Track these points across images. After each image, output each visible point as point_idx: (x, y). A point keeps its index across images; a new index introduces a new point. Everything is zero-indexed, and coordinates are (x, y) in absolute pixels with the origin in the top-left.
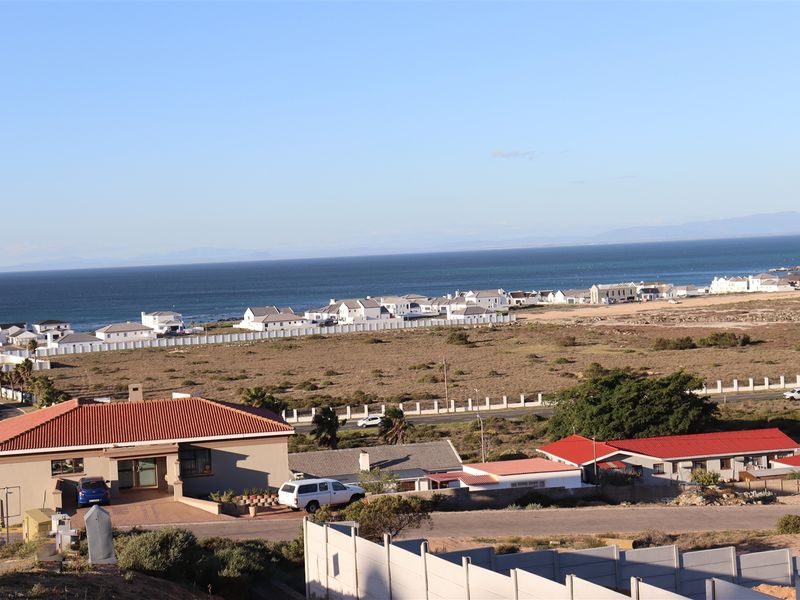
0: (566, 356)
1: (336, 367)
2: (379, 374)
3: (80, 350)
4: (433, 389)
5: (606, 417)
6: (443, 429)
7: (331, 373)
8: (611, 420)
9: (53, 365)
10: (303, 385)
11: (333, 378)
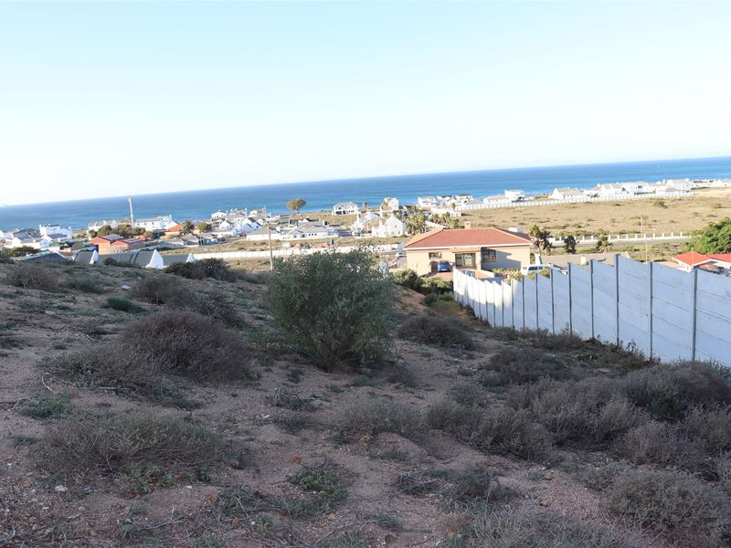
0: (714, 214)
1: (594, 217)
2: (613, 221)
3: (475, 208)
4: (637, 228)
5: (715, 243)
6: (637, 248)
7: (590, 220)
8: (717, 245)
9: (462, 215)
10: (574, 226)
11: (590, 223)
